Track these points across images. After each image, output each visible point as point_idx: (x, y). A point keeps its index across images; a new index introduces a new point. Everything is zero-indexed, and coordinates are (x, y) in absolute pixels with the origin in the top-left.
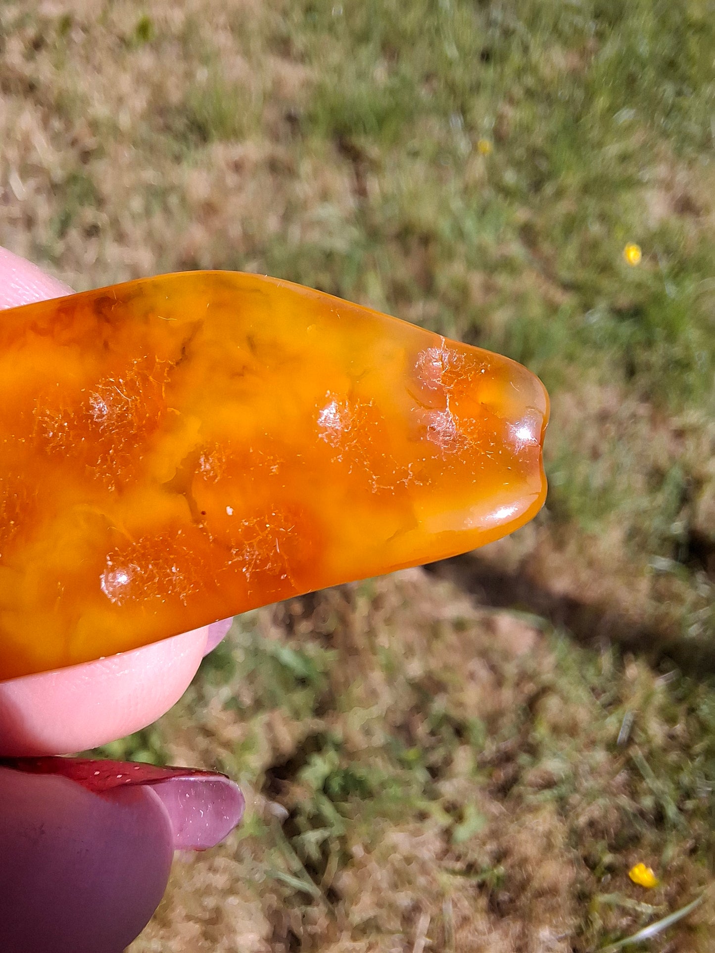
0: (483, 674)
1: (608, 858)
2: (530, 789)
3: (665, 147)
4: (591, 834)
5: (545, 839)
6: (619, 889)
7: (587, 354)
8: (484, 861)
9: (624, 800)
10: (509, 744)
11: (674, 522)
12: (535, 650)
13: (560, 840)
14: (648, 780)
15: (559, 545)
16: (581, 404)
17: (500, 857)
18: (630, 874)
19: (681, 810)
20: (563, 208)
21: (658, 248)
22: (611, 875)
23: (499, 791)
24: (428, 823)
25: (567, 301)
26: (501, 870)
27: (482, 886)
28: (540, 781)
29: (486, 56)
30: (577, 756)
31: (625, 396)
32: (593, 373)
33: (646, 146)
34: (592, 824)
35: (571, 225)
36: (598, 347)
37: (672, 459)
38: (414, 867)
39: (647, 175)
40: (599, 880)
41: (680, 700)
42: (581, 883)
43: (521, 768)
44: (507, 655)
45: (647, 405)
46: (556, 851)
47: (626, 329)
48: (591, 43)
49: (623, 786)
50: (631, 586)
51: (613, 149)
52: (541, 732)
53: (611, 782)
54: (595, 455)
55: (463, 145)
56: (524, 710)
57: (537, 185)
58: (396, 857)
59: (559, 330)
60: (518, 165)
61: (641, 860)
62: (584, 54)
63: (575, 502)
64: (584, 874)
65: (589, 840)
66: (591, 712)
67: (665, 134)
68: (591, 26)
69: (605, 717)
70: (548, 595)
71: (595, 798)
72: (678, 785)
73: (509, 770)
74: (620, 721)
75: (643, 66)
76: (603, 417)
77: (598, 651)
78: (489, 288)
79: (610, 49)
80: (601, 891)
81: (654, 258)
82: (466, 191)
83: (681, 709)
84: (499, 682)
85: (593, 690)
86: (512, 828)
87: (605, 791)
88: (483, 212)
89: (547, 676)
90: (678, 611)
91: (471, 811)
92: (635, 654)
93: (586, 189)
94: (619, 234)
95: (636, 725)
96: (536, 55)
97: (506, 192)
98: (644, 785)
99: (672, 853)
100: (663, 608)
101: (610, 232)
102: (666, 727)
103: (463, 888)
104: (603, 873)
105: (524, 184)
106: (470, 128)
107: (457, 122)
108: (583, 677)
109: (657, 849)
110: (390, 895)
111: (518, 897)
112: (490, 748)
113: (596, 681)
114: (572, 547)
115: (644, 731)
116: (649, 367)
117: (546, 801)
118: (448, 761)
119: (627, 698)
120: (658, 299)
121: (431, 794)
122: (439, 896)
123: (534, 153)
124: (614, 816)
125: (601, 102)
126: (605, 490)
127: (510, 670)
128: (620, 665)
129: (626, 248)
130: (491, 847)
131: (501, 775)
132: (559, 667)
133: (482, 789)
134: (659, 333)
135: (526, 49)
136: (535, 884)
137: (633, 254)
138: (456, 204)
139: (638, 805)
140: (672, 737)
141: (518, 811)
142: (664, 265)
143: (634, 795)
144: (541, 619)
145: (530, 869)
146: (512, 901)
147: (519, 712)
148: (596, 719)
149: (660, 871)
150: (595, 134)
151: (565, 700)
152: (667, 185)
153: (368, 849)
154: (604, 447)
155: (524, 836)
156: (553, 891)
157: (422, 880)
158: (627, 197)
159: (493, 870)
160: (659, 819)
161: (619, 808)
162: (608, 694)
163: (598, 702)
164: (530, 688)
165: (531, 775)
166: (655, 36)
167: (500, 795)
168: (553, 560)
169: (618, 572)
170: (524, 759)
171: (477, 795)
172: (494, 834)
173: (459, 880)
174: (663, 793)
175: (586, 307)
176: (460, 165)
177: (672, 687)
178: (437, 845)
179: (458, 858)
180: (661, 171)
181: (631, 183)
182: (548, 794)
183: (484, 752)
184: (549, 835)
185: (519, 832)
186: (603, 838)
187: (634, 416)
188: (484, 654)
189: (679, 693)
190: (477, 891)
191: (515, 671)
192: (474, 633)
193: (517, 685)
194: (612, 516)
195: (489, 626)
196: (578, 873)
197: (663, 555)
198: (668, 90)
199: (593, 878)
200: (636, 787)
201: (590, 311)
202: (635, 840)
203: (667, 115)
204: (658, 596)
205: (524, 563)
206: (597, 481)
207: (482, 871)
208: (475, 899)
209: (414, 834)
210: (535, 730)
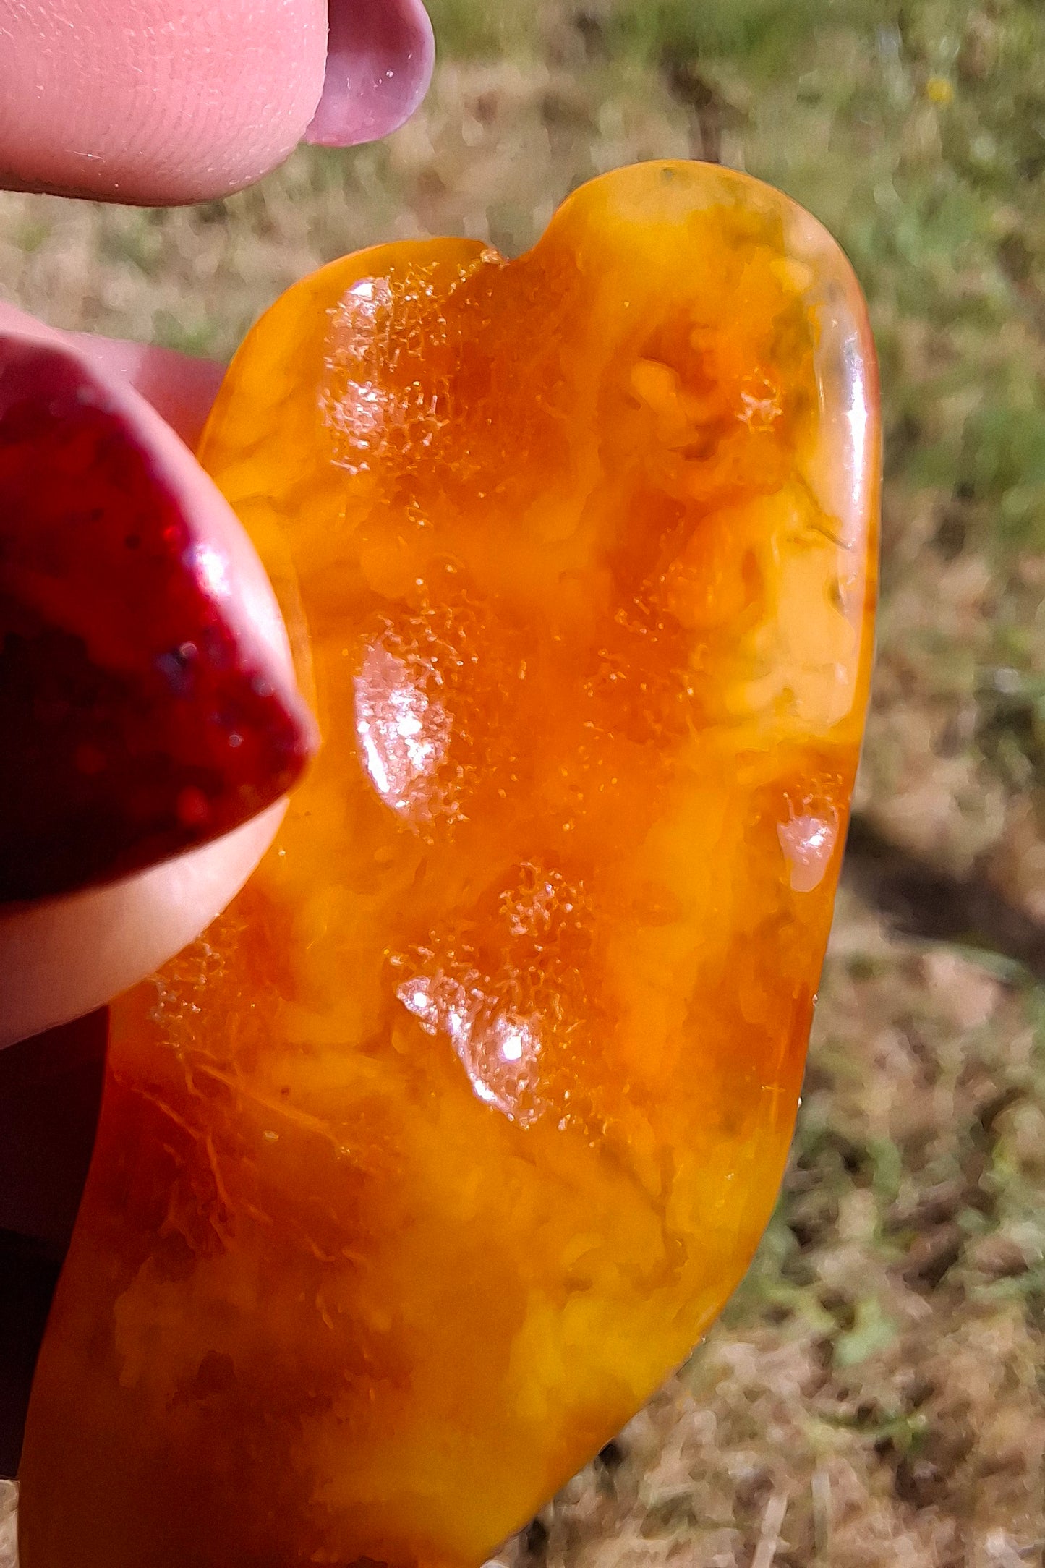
0: (902, 1060)
2: (979, 1275)
5: (1003, 1370)
8: (889, 1400)
10: (945, 1190)
12: (997, 1017)
13: (1030, 1372)
17: (920, 1396)
23: (922, 1276)
24: (791, 1327)
26: (921, 1420)
27: (884, 1449)
28: (997, 1261)
38: (762, 1406)
43: (966, 1236)
44: (949, 1027)
46: (1023, 1391)
52: (1004, 1171)
55: (898, 85)
56: (975, 1129)
57: (1033, 168)
58: (730, 1389)
60: (999, 128)
70: (1027, 920)
73: (942, 1238)
78: (937, 352)
82: (904, 171)
84: (929, 1076)
86: (944, 1344)
88: (931, 211)
89: (1018, 1070)
91: (868, 1311)
97: (978, 178)
103: (849, 1452)
105: (1009, 161)
106: (914, 55)
107: (891, 44)
110: (712, 1455)
111: (950, 1473)
112: (909, 1197)
117: (1007, 1298)
118: (830, 1217)
121: (799, 1276)
122: (806, 1463)
123: (1031, 106)
127: (951, 1055)
130: (904, 1377)
131: (929, 1246)
132: (1040, 1054)
133: (892, 1271)
136: (982, 1450)
138: (886, 194)
141: (954, 1314)
144: (1012, 965)
145: (973, 1421)
146: (938, 1479)
147: (965, 1132)
155: (965, 1361)
156: (1015, 1465)
157: (776, 1433)
159: (905, 1420)
164: (986, 1089)
165: (982, 1250)
167: (925, 1283)
168: (1037, 855)
170: (969, 1219)
171: (882, 1281)
172: (912, 1354)
173: (844, 1436)
176: (894, 123)
178: (804, 1369)
179: (843, 1395)
182: (1009, 1286)
183: (898, 1202)
184: (1009, 1364)
185: (957, 1353)
188: (904, 1023)
190: (876, 1457)
191: (961, 1057)
192: (889, 984)
193: (962, 1082)
195: (914, 973)
205: (983, 861)
207: (888, 1421)
208: (871, 1471)
209: (767, 1347)
210: (991, 1167)
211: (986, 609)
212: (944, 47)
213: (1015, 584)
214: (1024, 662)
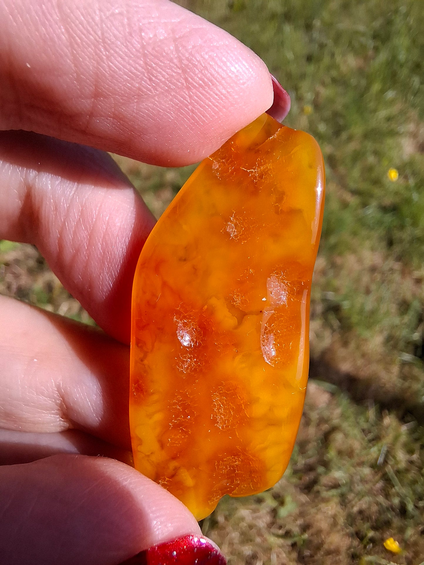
1: (371, 534)
2: (324, 488)
3: (414, 113)
4: (360, 518)
5: (333, 519)
6: (377, 553)
7: (364, 232)
8: (296, 530)
9: (381, 499)
10: (312, 460)
11: (415, 333)
12: (329, 404)
13: (341, 520)
14: (396, 487)
15: (345, 344)
16: (360, 261)
17: (305, 528)
18: (385, 544)
19: (416, 507)
20: (352, 146)
21: (408, 171)
22: (373, 544)
23: (305, 488)
24: (264, 505)
25: (353, 200)
26: (306, 536)
27: (294, 545)
28: (330, 484)
29: (309, 59)
30: (352, 470)
31: (386, 258)
32: (368, 244)
33: (402, 112)
34: (361, 512)
35: (357, 156)
36: (370, 228)
37: (414, 295)
38: (254, 531)
39: (402, 129)
40: (365, 547)
41: (417, 440)
42: (355, 548)
43: (320, 475)
44: (312, 407)
45: (400, 263)
46: (339, 527)
47: (388, 218)
48: (370, 53)
49: (381, 490)
50: (388, 370)
51: (383, 113)
52: (332, 454)
53: (374, 488)
54: (368, 292)
55: (295, 108)
56: (322, 440)
57: (337, 132)
58: (244, 525)
59: (348, 217)
60: (326, 121)
61: (391, 536)
62: (366, 59)
63: (355, 319)
64: (356, 542)
65: (359, 522)
66: (362, 444)
67: (414, 106)
68: (371, 44)
69: (370, 448)
70: (337, 372)
71: (363, 496)
72: (414, 492)
73: (311, 476)
74: (379, 450)
75: (402, 66)
76: (373, 269)
77: (367, 408)
79: (383, 56)
80: (366, 554)
81: (406, 177)
83: (417, 446)
84: (307, 423)
85: (363, 430)
86: (313, 511)
87: (370, 493)
89: (336, 421)
90: (416, 386)
91: (288, 499)
92: (389, 410)
93: (366, 136)
94: (385, 163)
95: (389, 454)
96: (338, 59)
97: (319, 136)
98: (393, 490)
99: (410, 533)
100: (407, 384)
101: (379, 161)
102: (408, 457)
103: (282, 546)
104: (368, 543)
105: (330, 132)
106: (299, 99)
107: (292, 95)
108: (358, 423)
109: (402, 530)
110: (237, 547)
111: (315, 554)
112: (301, 462)
113: (365, 426)
114: (352, 345)
115: (394, 457)
116: (401, 241)
117: (333, 496)
119: (384, 437)
120: (408, 201)
122: (268, 550)
123: (336, 115)
124: (375, 508)
125: (376, 87)
126: (373, 312)
127: (314, 416)
128: (380, 417)
129: (389, 171)
130: (300, 522)
131: (308, 478)
132: (343, 416)
133: (296, 486)
134: (408, 221)
135: (333, 55)
136: (326, 546)
137: (393, 175)
139: (390, 503)
140: (411, 462)
141: (316, 501)
142: (412, 182)
143: (387, 496)
144: (333, 387)
145: (323, 537)
146: (312, 556)
147: (319, 441)
148: (365, 448)
149: (403, 544)
150: (372, 105)
151: (346, 435)
152: (414, 135)
153: (227, 518)
154: (373, 287)
155: (319, 516)
156: (336, 552)
157: (258, 540)
158: (390, 142)
159: (300, 536)
160: (403, 512)
161: (378, 504)
162: (372, 434)
163: (366, 439)
164: (325, 427)
165: (324, 480)
166: (409, 50)
167: (306, 491)
168: (341, 352)
169: (379, 361)
170: (321, 469)
171: (292, 490)
172: (302, 514)
173: (280, 541)
174: (406, 496)
175: (364, 205)
176: (293, 120)
177: (412, 432)
178: (268, 519)
179: (280, 527)
180: (411, 127)
181: (393, 133)
182: (334, 492)
183: (298, 464)
184: (334, 517)
185: (317, 514)
186: (368, 521)
187: (391, 270)
189: (416, 435)
190: (291, 548)
191: (317, 416)
193: (318, 425)
194: (377, 328)
196: (352, 542)
197: (407, 352)
198: (416, 81)
199: (361, 546)
200: (388, 491)
201: (367, 207)
202: (388, 524)
203: (415, 94)
204: (404, 377)
205: (324, 353)
206: (369, 306)
207: (294, 536)
208: (290, 553)
209: (255, 511)
210: (328, 452)
211: (324, 273)
212: (309, 96)
213: (333, 265)
214: (336, 290)
